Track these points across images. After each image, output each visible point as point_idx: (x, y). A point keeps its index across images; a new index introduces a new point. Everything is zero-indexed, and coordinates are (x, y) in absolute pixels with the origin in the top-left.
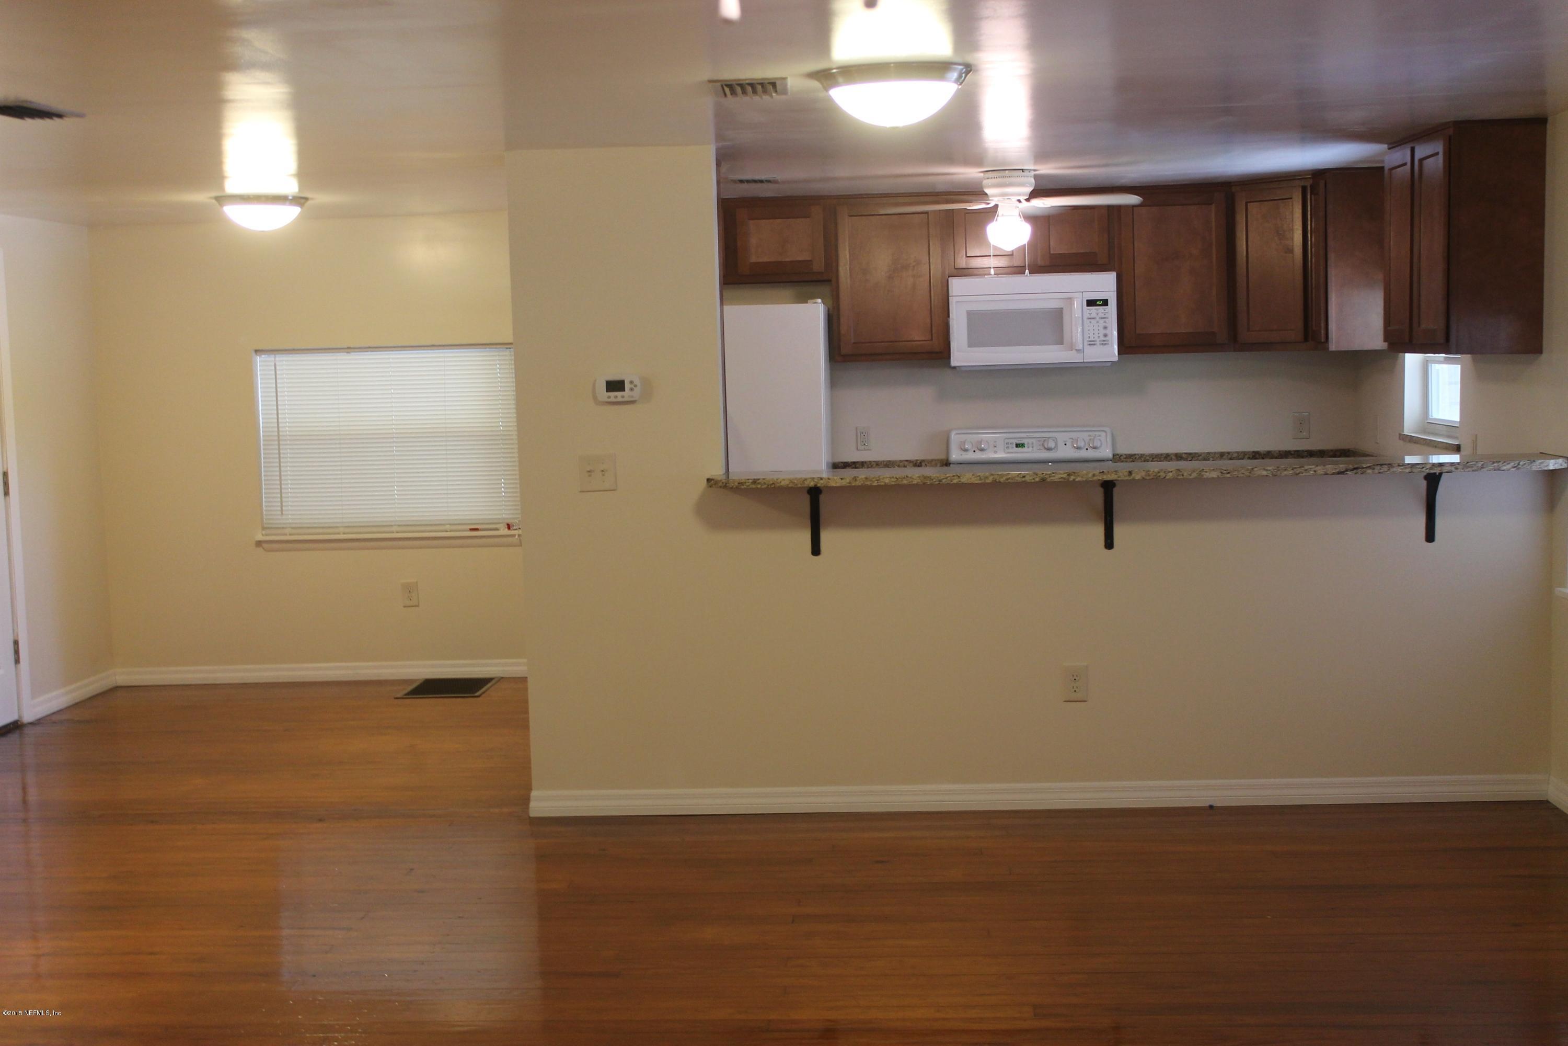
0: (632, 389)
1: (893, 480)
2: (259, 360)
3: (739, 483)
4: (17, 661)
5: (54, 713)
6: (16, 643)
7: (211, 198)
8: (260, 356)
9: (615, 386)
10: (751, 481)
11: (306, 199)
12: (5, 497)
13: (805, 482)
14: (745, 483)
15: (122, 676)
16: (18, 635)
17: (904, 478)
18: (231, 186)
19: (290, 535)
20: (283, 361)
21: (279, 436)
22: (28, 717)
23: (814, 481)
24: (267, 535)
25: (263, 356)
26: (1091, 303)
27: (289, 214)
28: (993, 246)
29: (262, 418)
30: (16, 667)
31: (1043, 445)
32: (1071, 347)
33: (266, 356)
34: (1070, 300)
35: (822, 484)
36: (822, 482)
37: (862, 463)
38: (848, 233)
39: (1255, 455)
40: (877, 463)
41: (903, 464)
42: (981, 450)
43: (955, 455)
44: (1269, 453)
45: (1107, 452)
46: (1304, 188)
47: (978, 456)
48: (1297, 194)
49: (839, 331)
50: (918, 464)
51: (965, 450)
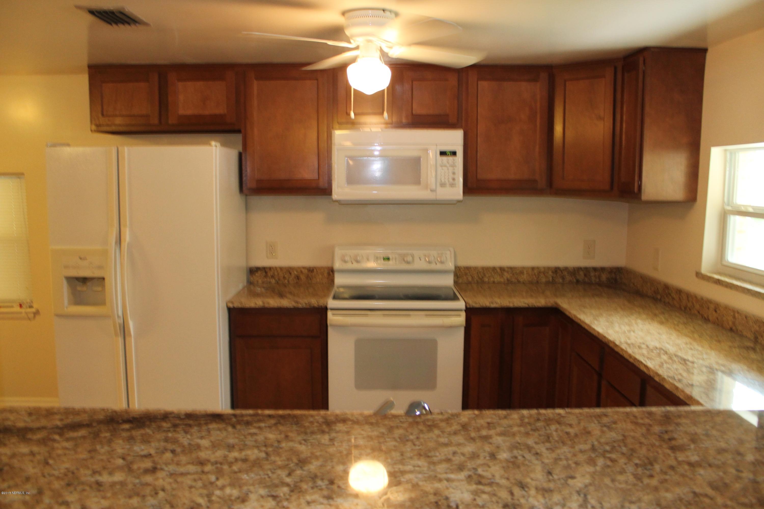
26: (443, 153)
28: (354, 89)
31: (404, 260)
32: (426, 187)
34: (426, 150)
37: (270, 268)
38: (255, 92)
39: (556, 270)
40: (281, 269)
41: (300, 270)
42: (358, 262)
43: (337, 265)
44: (566, 269)
45: (451, 266)
46: (615, 68)
47: (355, 266)
48: (609, 73)
49: (246, 171)
50: (311, 270)
51: (345, 262)
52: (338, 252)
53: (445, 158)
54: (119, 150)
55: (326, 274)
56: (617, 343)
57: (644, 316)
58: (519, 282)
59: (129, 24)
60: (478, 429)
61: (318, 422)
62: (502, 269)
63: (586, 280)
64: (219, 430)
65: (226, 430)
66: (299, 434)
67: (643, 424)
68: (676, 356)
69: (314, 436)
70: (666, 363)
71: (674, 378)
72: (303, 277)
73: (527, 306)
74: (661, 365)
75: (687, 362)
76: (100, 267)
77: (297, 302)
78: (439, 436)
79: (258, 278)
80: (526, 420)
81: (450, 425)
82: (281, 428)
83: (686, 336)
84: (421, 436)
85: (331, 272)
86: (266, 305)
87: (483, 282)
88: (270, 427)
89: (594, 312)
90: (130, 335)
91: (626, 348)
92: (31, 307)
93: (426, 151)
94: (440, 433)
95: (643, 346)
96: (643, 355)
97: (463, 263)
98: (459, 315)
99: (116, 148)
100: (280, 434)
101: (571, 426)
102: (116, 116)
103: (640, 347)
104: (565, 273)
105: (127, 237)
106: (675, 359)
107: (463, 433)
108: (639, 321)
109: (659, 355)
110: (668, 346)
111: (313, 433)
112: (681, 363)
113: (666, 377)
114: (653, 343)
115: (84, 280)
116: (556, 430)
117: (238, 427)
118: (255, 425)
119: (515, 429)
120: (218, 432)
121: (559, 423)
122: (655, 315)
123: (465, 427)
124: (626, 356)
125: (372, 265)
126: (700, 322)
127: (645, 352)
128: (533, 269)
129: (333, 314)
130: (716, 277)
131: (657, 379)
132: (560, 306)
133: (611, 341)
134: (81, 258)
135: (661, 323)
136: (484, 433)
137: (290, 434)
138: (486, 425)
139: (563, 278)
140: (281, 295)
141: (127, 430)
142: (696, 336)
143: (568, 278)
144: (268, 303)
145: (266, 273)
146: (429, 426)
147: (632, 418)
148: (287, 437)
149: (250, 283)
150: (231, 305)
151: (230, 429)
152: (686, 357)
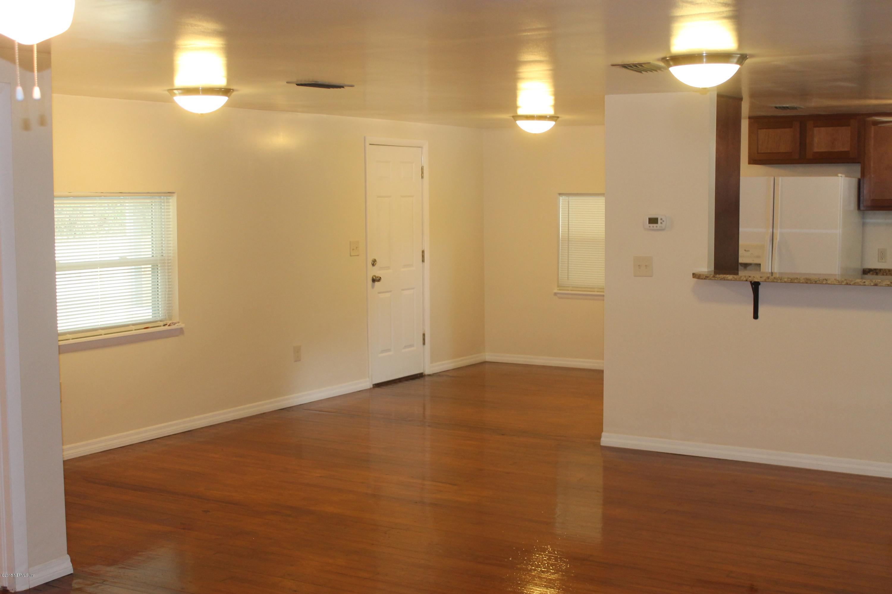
0: (661, 223)
1: (789, 279)
2: (561, 198)
3: (706, 277)
4: (424, 344)
5: (444, 371)
6: (424, 335)
7: (510, 116)
8: (562, 196)
9: (653, 221)
10: (712, 276)
11: (558, 117)
12: (422, 263)
13: (741, 278)
14: (709, 276)
15: (488, 356)
16: (425, 330)
17: (796, 279)
18: (520, 112)
19: (571, 290)
20: (573, 200)
21: (568, 238)
22: (427, 372)
23: (746, 278)
24: (560, 290)
25: (563, 197)
27: (549, 125)
29: (561, 229)
30: (423, 347)
33: (566, 197)
35: (750, 279)
36: (750, 278)
37: (880, 270)
38: (872, 135)
40: (889, 270)
49: (863, 192)
54: (775, 178)
76: (758, 257)
99: (773, 177)
134: (745, 250)
145: (877, 273)
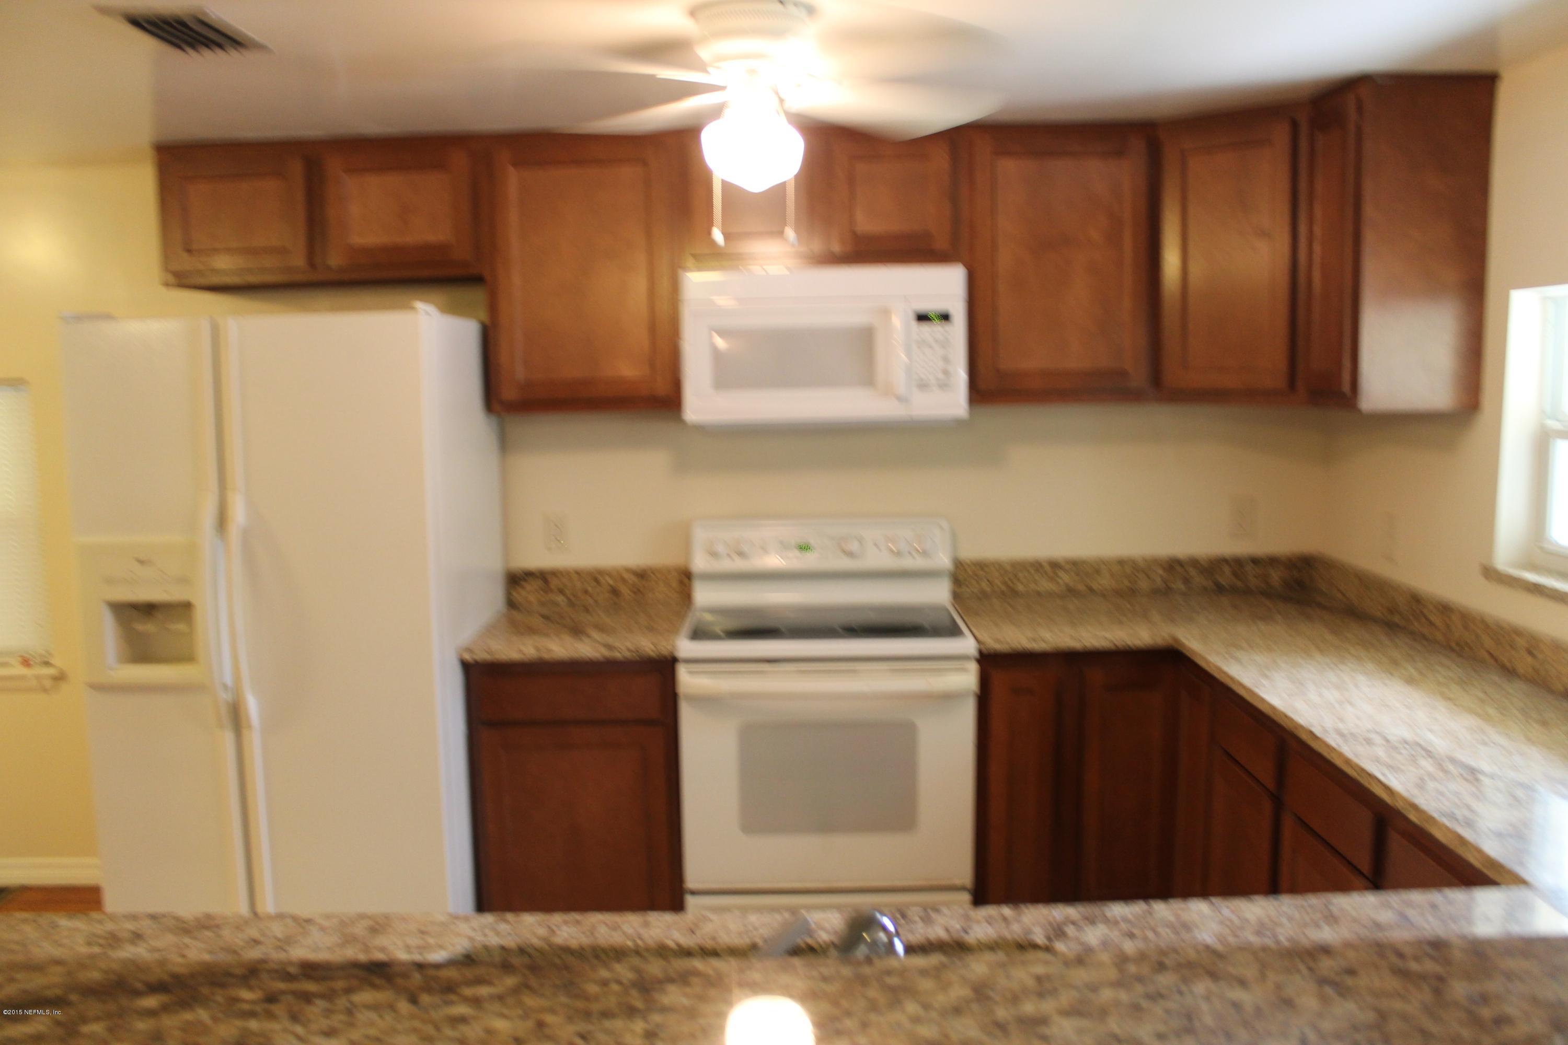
26: (922, 318)
28: (723, 181)
31: (842, 549)
32: (888, 392)
37: (555, 573)
38: (513, 195)
39: (1173, 566)
40: (578, 573)
41: (618, 575)
42: (741, 554)
43: (700, 563)
44: (1194, 562)
45: (944, 560)
46: (1295, 125)
47: (739, 565)
48: (1281, 135)
49: (498, 365)
50: (642, 575)
51: (714, 554)
52: (700, 535)
53: (925, 328)
54: (217, 324)
55: (675, 584)
56: (1317, 731)
57: (1370, 666)
58: (1091, 590)
59: (220, 46)
60: (1015, 999)
61: (619, 982)
62: (1055, 565)
63: (1239, 584)
64: (375, 1007)
65: (392, 1007)
66: (570, 1019)
67: (1423, 977)
68: (1453, 760)
69: (607, 1024)
70: (1433, 778)
71: (1452, 817)
72: (625, 590)
73: (1113, 648)
74: (1421, 785)
75: (1481, 777)
76: (184, 581)
77: (610, 647)
78: (916, 1020)
79: (529, 594)
80: (1132, 968)
81: (945, 987)
82: (530, 1001)
83: (1470, 711)
84: (873, 1017)
85: (685, 578)
86: (546, 656)
87: (1015, 593)
88: (500, 998)
89: (1260, 658)
90: (250, 727)
91: (1339, 746)
92: (47, 664)
93: (885, 313)
94: (921, 1012)
95: (1377, 739)
96: (1377, 760)
97: (971, 552)
98: (964, 670)
99: (211, 320)
100: (525, 1016)
101: (1242, 983)
102: (215, 251)
103: (1369, 741)
104: (1193, 572)
105: (239, 514)
106: (1451, 767)
107: (975, 1007)
108: (1361, 679)
109: (1413, 760)
110: (1430, 736)
111: (606, 1014)
112: (1466, 780)
113: (1436, 815)
114: (1398, 731)
115: (148, 609)
116: (1208, 998)
117: (425, 999)
118: (468, 992)
119: (1107, 994)
120: (373, 1016)
121: (1214, 976)
122: (1395, 663)
123: (981, 992)
124: (1338, 762)
125: (774, 561)
126: (1496, 678)
127: (1380, 752)
128: (1121, 562)
129: (691, 673)
130: (1532, 577)
131: (1413, 817)
132: (1183, 645)
133: (1302, 727)
134: (141, 562)
135: (1410, 681)
136: (1029, 1008)
137: (549, 1019)
138: (1030, 983)
139: (1187, 581)
140: (577, 631)
141: (151, 1013)
142: (1491, 711)
143: (1198, 580)
144: (549, 651)
145: (546, 581)
146: (893, 990)
147: (1394, 959)
148: (541, 1025)
149: (511, 604)
150: (467, 657)
151: (404, 1006)
152: (1473, 763)
